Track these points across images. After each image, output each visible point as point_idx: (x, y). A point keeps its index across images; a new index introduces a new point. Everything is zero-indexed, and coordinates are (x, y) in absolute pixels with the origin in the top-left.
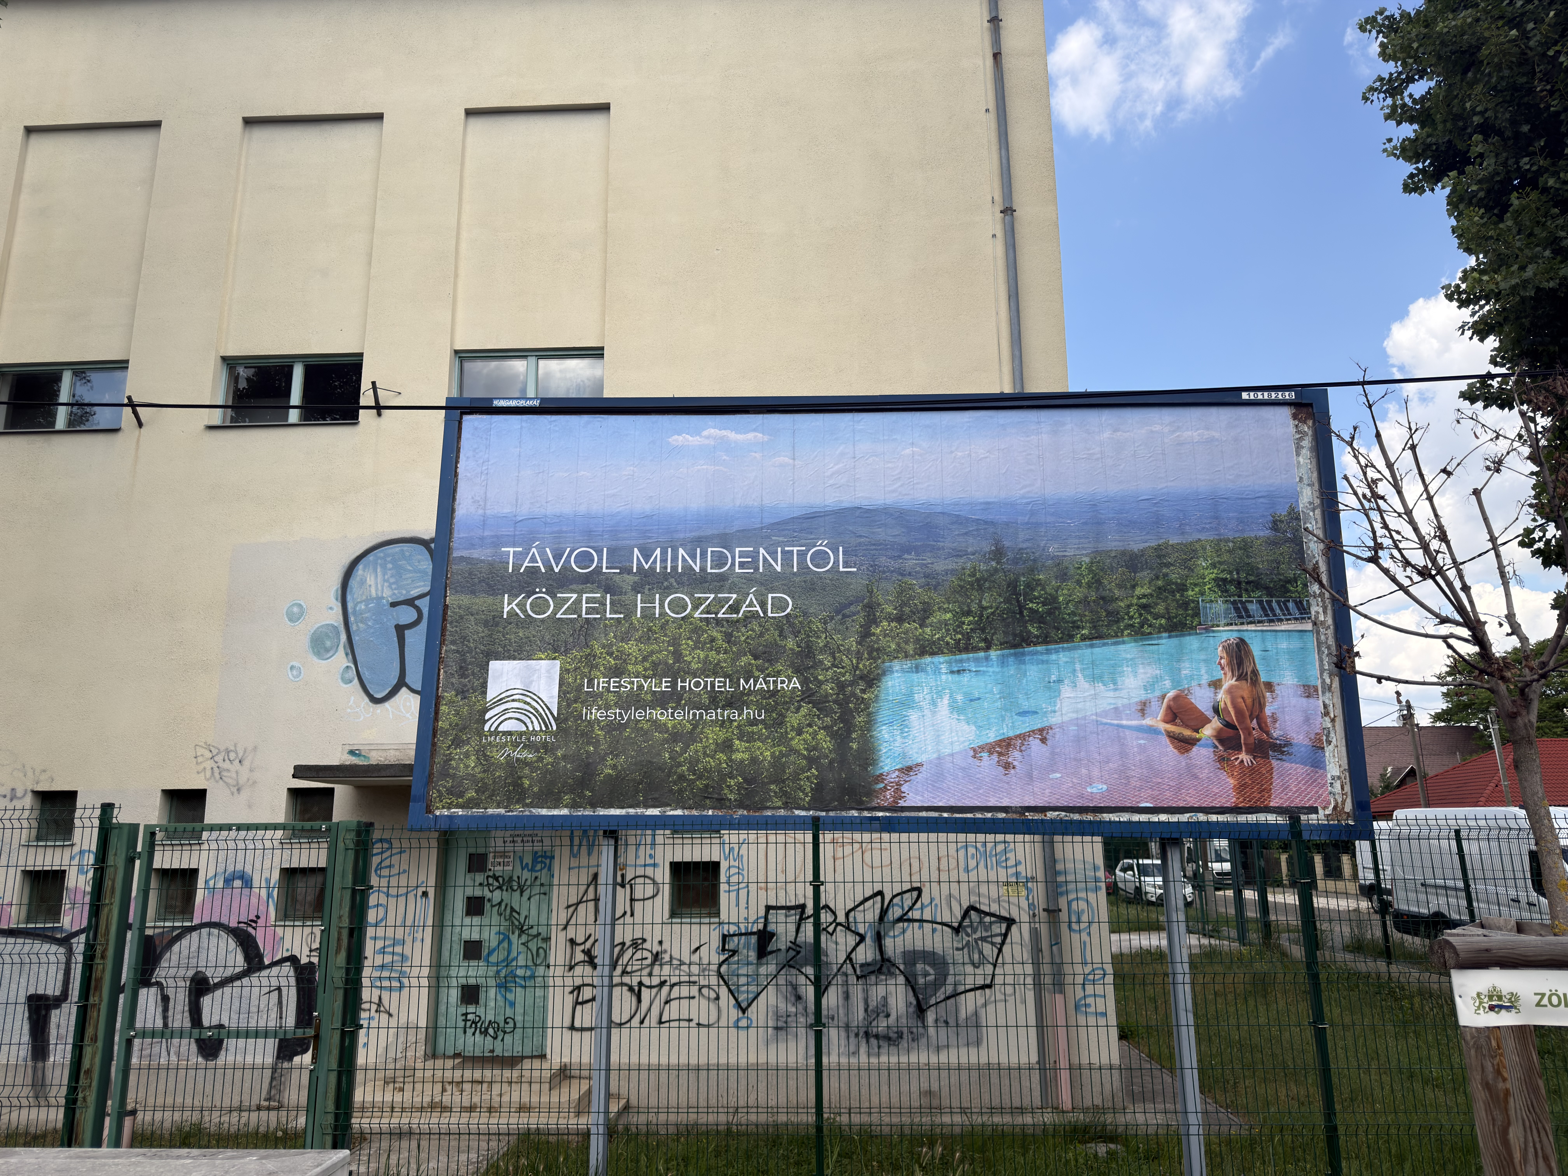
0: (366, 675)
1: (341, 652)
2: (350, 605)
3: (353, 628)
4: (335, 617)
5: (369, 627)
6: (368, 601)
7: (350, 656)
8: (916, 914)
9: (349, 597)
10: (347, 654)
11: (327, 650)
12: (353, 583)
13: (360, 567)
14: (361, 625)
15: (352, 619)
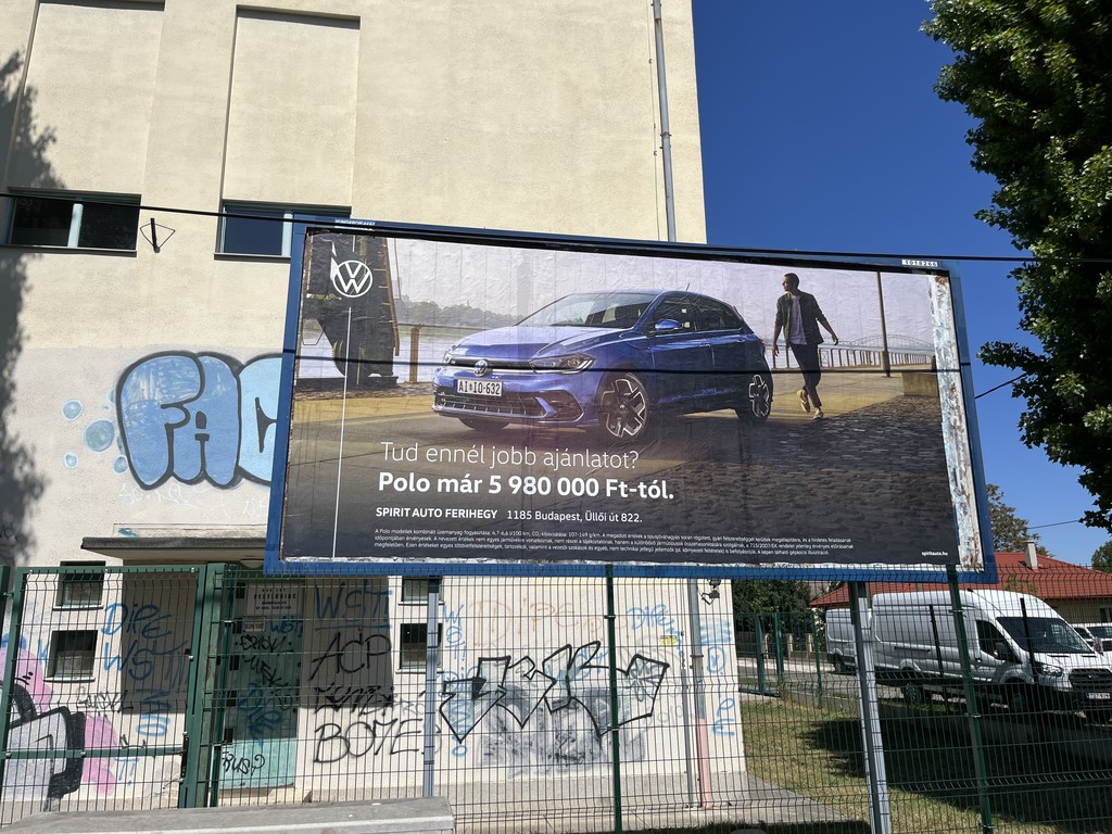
0: (138, 466)
1: (115, 444)
2: (124, 406)
3: (127, 425)
4: (110, 415)
5: (141, 425)
6: (140, 403)
7: (123, 449)
8: (593, 662)
9: (123, 399)
10: (120, 447)
11: (102, 443)
12: (127, 387)
13: (134, 373)
14: (134, 423)
15: (126, 417)
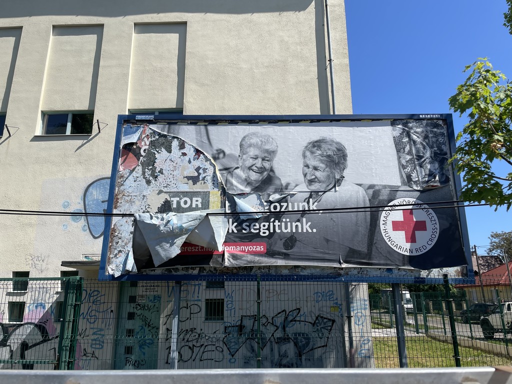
0: (92, 228)
1: (83, 219)
2: (86, 202)
4: (81, 206)
5: (93, 210)
6: (94, 200)
7: (86, 221)
8: (298, 319)
11: (78, 219)
12: (88, 193)
13: (91, 188)
15: (87, 206)
